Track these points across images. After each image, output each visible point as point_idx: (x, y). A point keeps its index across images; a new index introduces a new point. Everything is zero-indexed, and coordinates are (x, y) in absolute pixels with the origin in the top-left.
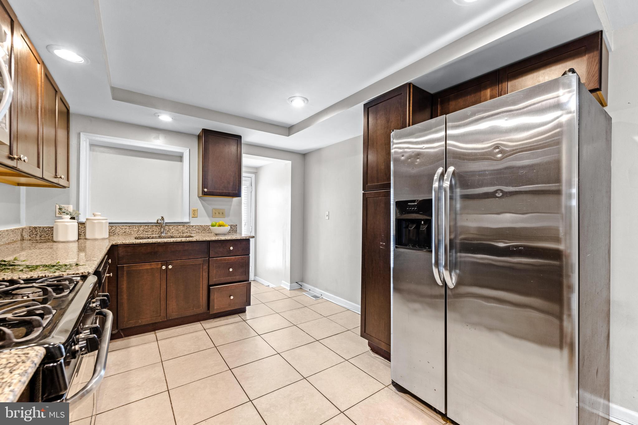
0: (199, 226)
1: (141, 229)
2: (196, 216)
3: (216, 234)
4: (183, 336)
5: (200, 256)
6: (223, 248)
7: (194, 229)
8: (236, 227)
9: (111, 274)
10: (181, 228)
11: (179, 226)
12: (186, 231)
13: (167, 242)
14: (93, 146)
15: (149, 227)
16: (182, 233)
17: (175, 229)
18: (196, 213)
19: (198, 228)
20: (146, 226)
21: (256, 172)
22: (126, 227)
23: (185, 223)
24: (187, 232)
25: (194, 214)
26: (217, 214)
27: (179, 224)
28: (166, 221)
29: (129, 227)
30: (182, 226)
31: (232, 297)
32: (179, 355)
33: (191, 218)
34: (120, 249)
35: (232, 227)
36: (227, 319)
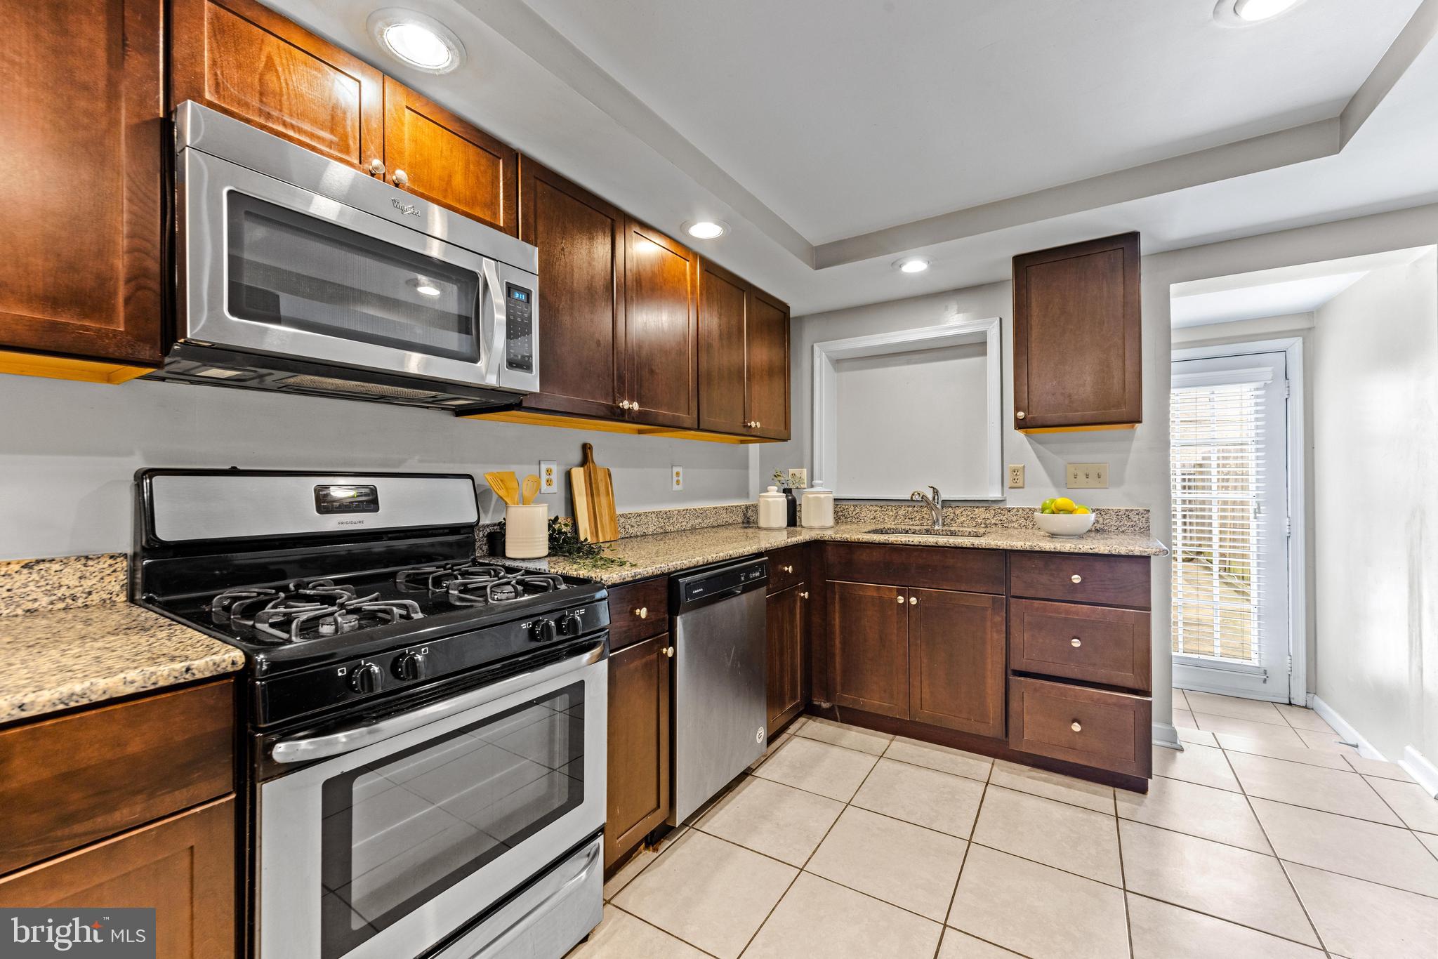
0: (1028, 510)
1: (902, 512)
2: (1020, 484)
3: (1053, 535)
4: (930, 772)
5: (985, 588)
6: (1052, 575)
7: (1014, 518)
8: (1146, 516)
9: (807, 593)
10: (980, 513)
11: (977, 510)
12: (993, 521)
13: (907, 543)
14: (838, 363)
15: (916, 509)
16: (983, 525)
17: (968, 516)
18: (1020, 477)
19: (1022, 515)
20: (909, 507)
21: (1310, 329)
22: (877, 508)
23: (992, 501)
24: (996, 525)
25: (1014, 478)
26: (1081, 477)
27: (977, 505)
28: (944, 496)
29: (882, 507)
30: (983, 510)
31: (1076, 727)
32: (885, 811)
33: (1006, 488)
34: (830, 549)
35: (1131, 516)
36: (1069, 787)
